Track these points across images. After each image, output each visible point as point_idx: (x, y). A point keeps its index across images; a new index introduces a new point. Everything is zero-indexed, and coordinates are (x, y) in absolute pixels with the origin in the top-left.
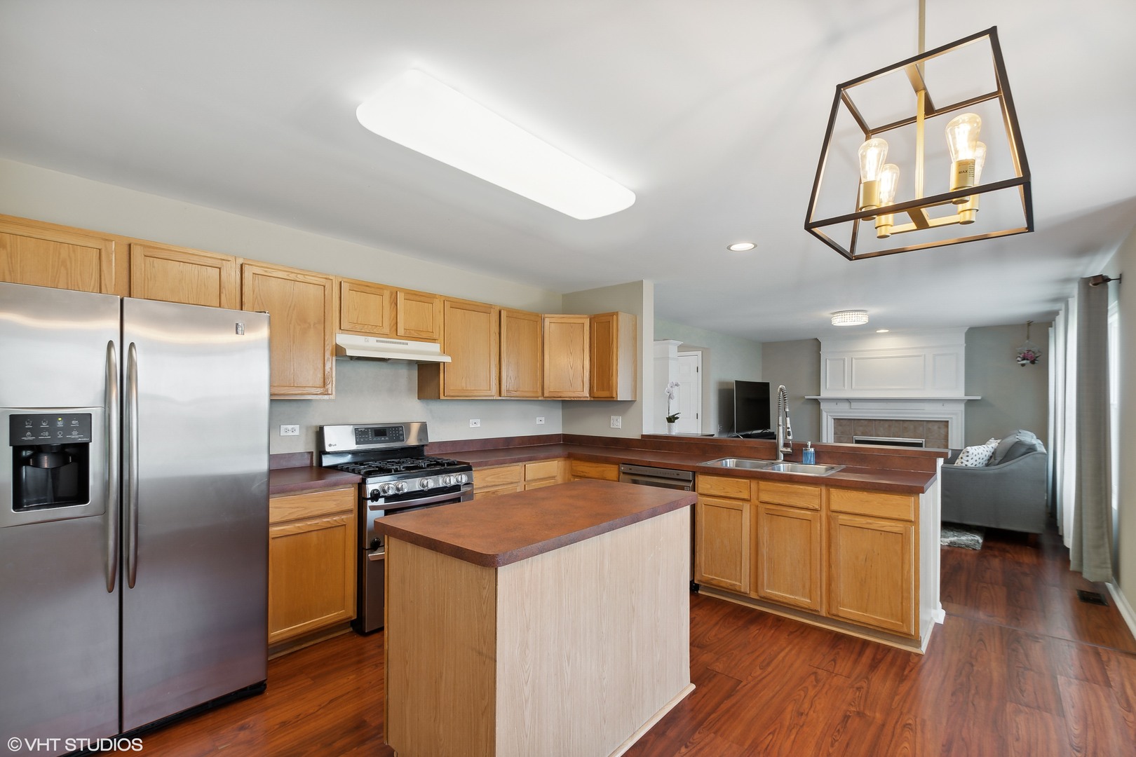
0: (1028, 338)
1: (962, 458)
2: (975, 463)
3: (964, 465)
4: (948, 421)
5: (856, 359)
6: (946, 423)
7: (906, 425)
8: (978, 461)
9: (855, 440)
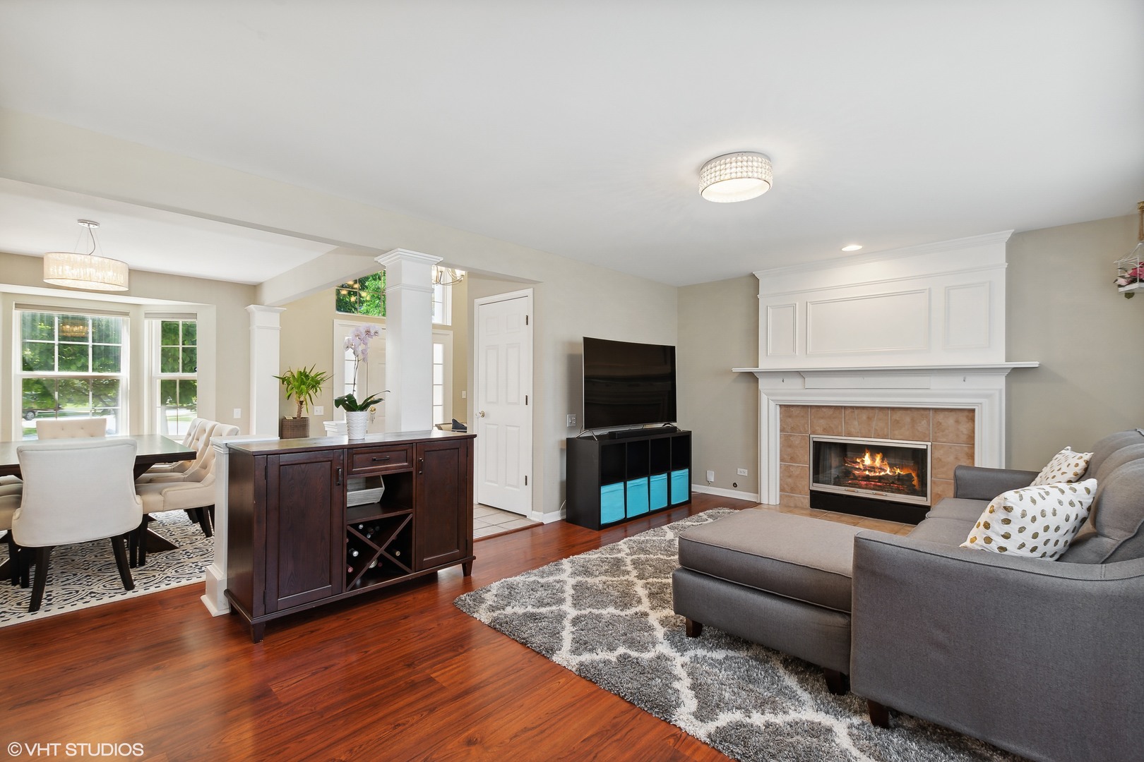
1: (987, 526)
2: (1031, 543)
3: (993, 547)
4: (973, 411)
5: (813, 303)
6: (970, 414)
7: (897, 416)
8: (1043, 536)
9: (814, 442)
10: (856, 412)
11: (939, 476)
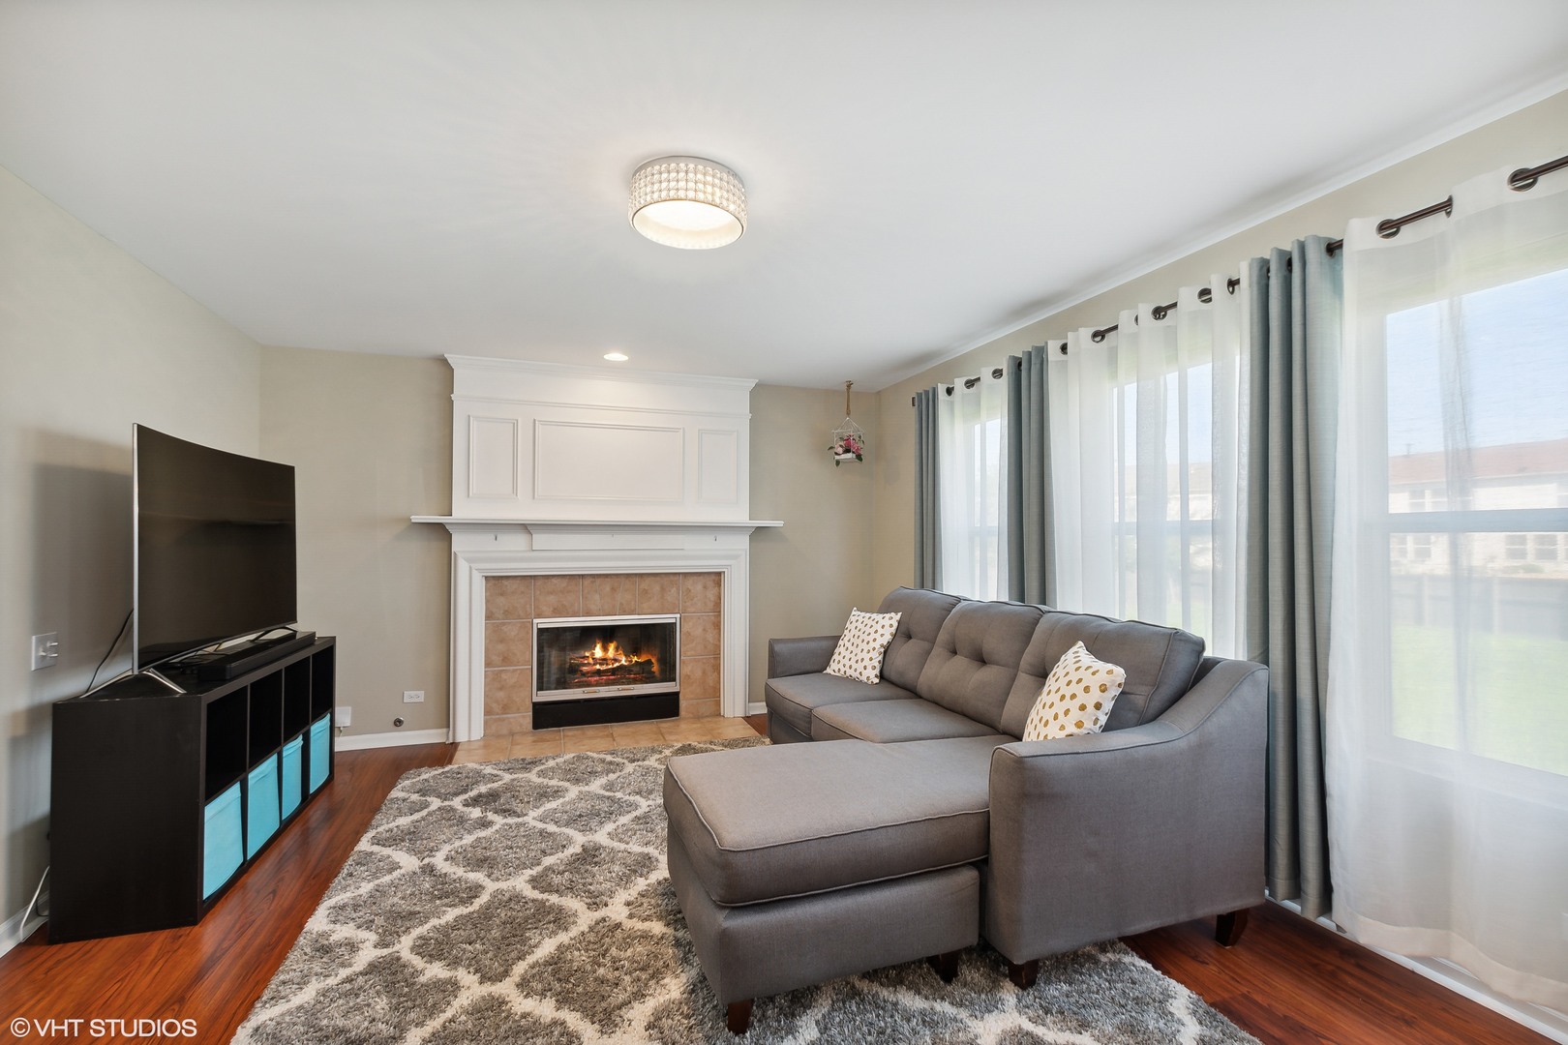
0: (848, 414)
4: (721, 573)
5: (545, 423)
6: (717, 577)
7: (645, 584)
9: (538, 629)
10: (598, 581)
11: (689, 653)
